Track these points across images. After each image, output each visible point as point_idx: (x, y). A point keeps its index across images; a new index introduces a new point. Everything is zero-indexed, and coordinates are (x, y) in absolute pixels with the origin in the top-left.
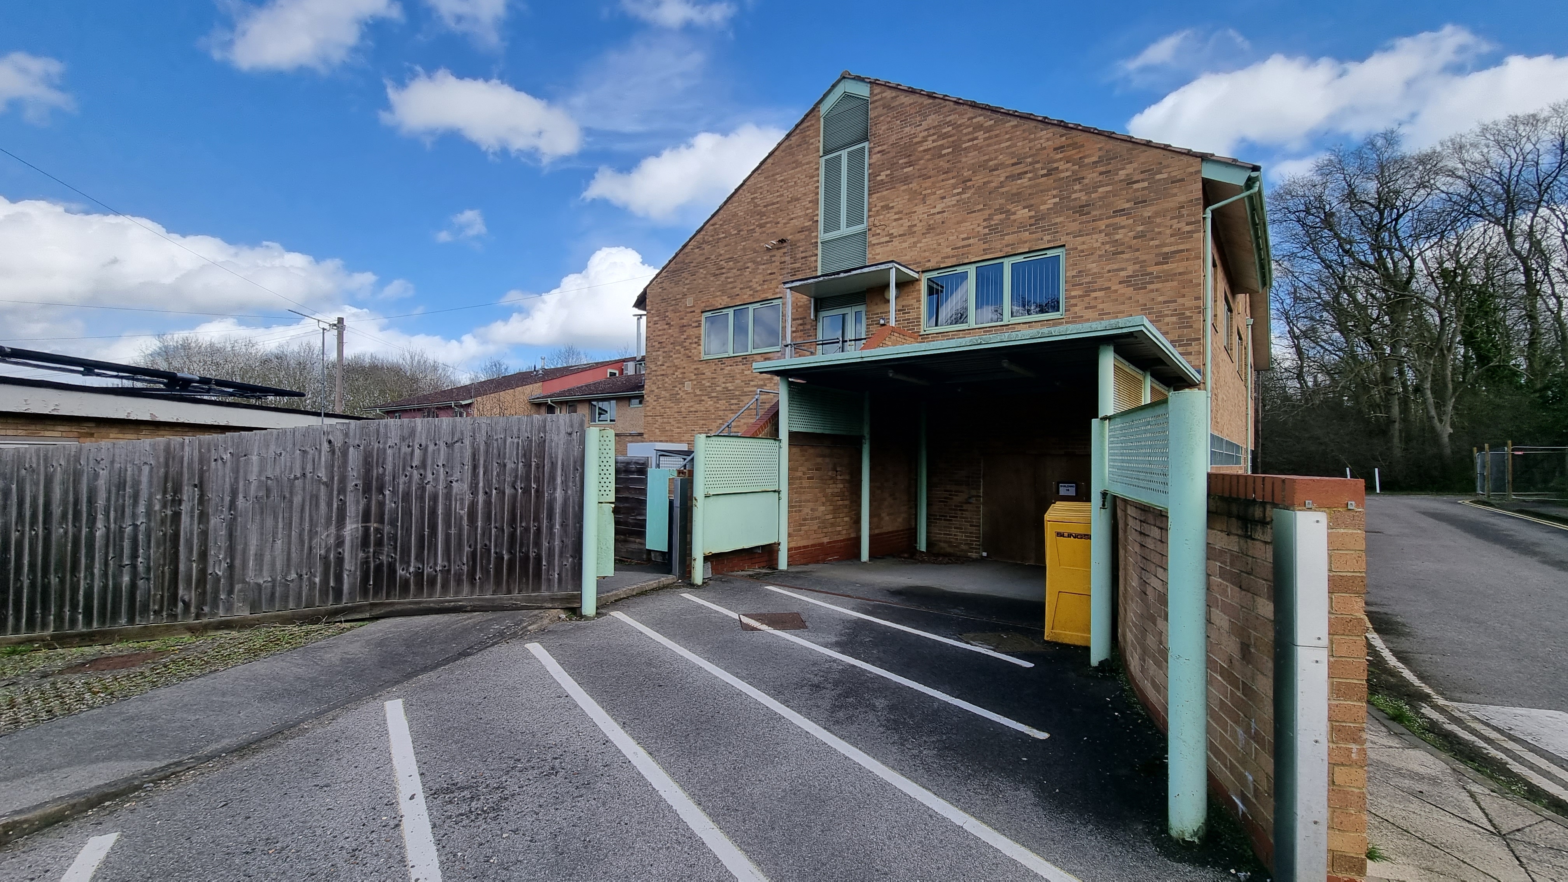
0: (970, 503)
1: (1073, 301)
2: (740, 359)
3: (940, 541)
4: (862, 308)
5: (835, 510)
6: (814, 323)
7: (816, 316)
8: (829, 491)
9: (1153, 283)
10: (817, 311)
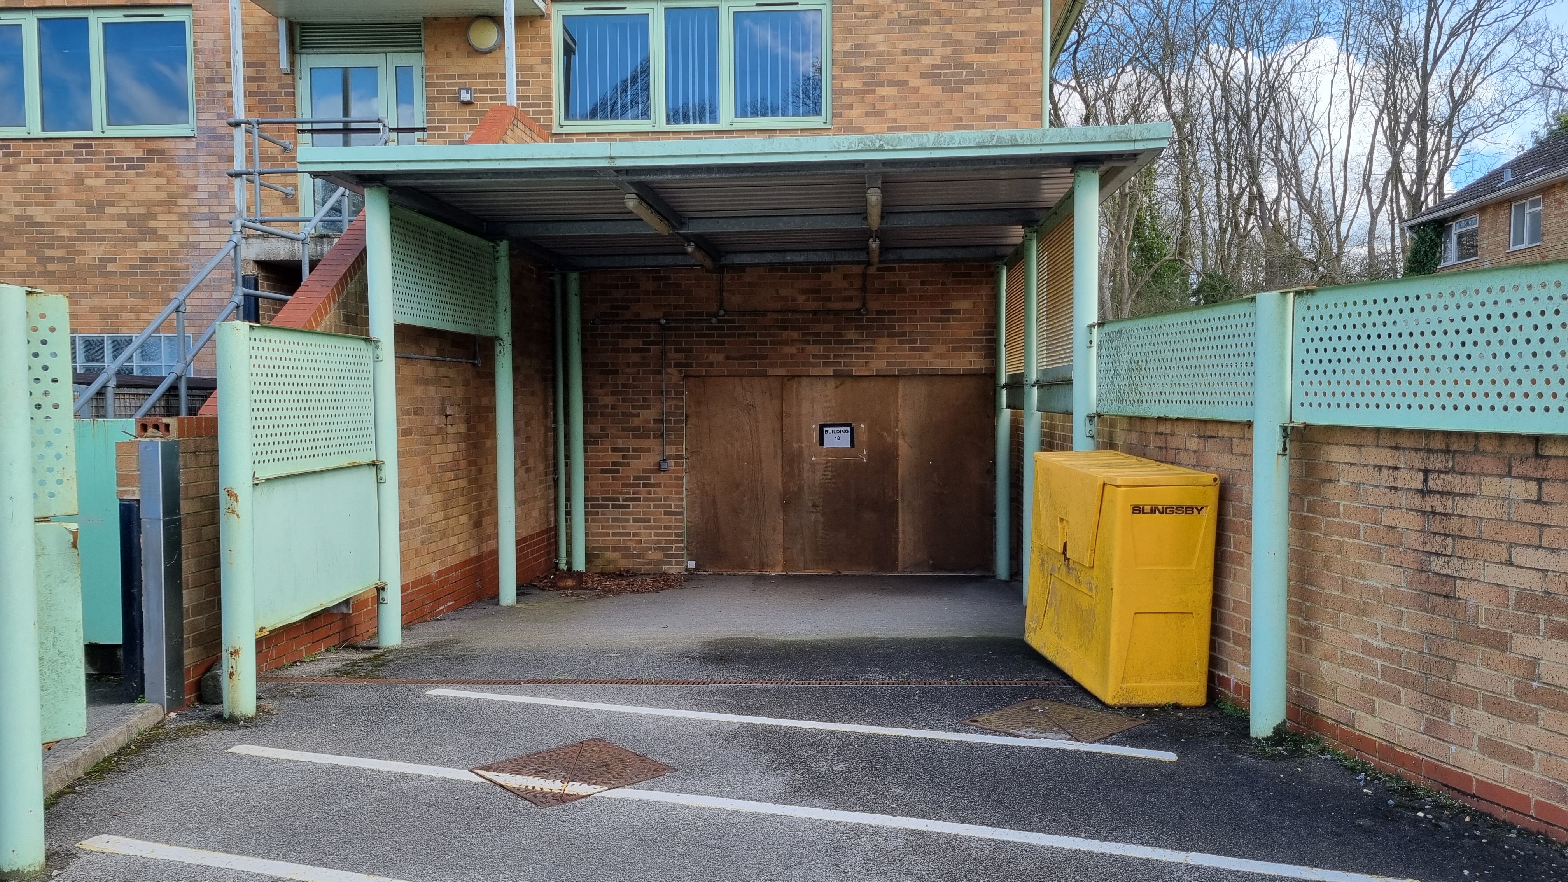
0: (664, 471)
1: (846, 100)
2: (69, 146)
3: (606, 549)
4: (413, 60)
5: (446, 504)
6: (288, 80)
7: (292, 64)
8: (436, 460)
9: (971, 82)
10: (293, 51)
